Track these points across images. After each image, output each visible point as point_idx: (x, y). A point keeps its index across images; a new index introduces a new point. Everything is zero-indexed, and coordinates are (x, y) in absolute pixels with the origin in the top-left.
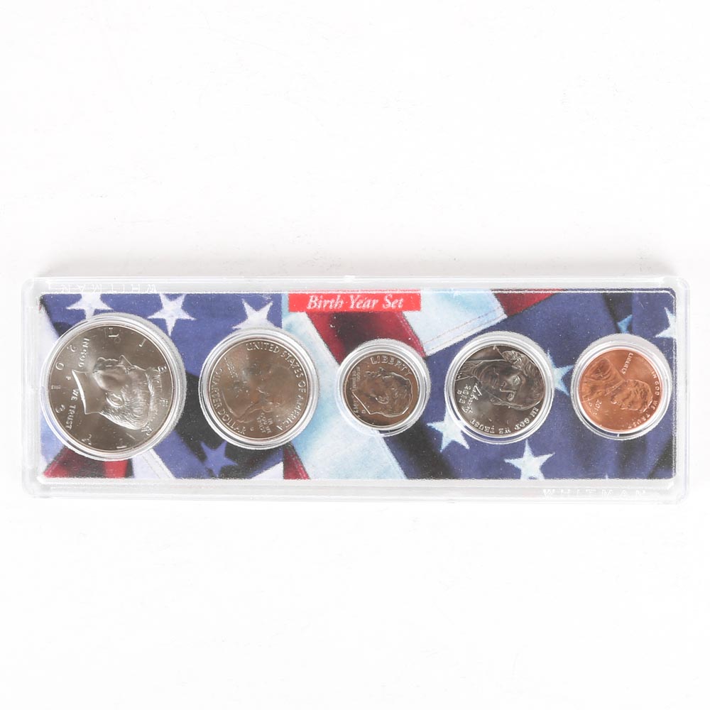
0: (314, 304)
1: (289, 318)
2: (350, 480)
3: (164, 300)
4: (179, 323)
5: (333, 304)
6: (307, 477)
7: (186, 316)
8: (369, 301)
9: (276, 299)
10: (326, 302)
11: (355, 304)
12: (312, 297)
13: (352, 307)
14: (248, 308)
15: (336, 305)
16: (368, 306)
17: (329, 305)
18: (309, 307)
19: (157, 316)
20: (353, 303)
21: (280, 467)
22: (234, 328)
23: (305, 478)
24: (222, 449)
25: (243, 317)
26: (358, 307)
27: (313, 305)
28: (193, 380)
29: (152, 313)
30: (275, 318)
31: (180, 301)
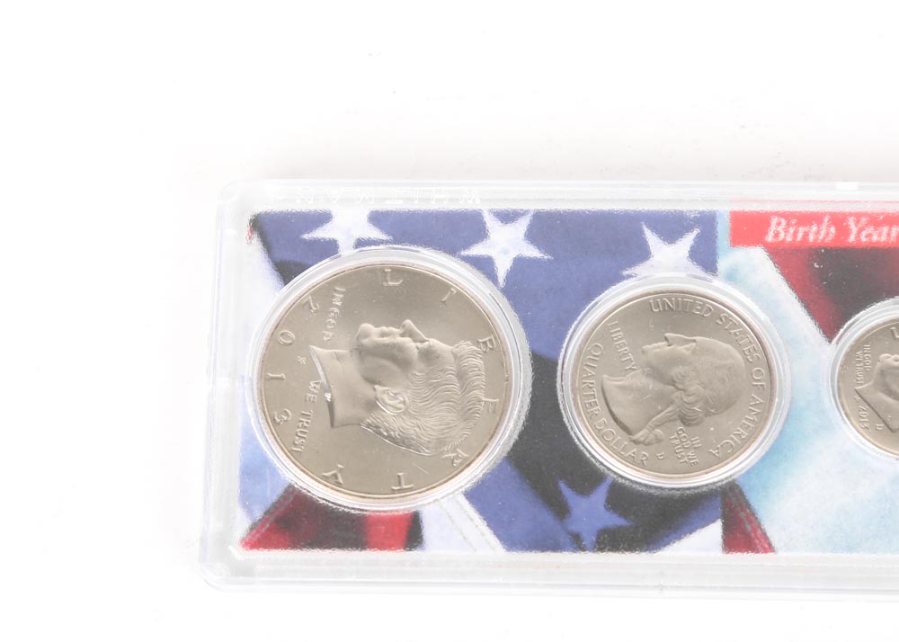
0: (778, 232)
1: (732, 257)
2: (855, 555)
3: (491, 223)
4: (520, 263)
5: (818, 233)
6: (769, 548)
7: (532, 252)
8: (885, 229)
9: (706, 223)
10: (802, 230)
11: (859, 232)
12: (774, 221)
13: (852, 238)
14: (652, 238)
15: (822, 234)
16: (883, 239)
17: (806, 234)
18: (770, 238)
19: (477, 250)
20: (854, 229)
21: (715, 530)
22: (625, 273)
23: (766, 551)
24: (600, 495)
25: (643, 254)
26: (864, 239)
27: (777, 235)
28: (544, 369)
29: (467, 245)
30: (705, 257)
31: (522, 225)
